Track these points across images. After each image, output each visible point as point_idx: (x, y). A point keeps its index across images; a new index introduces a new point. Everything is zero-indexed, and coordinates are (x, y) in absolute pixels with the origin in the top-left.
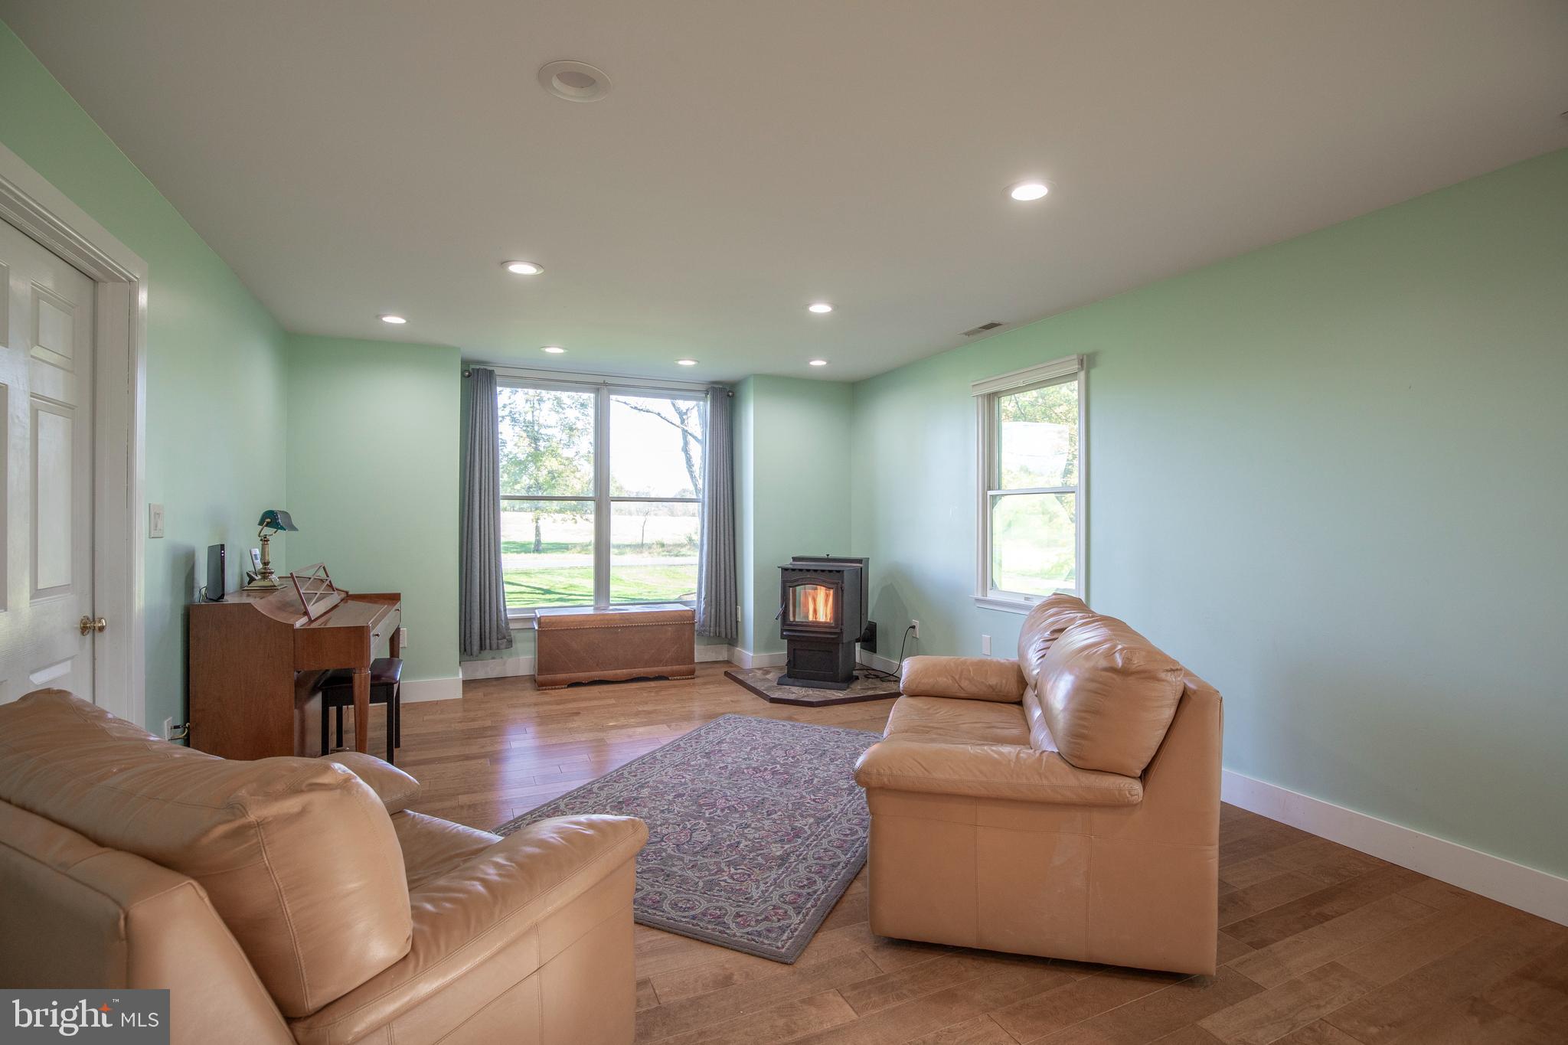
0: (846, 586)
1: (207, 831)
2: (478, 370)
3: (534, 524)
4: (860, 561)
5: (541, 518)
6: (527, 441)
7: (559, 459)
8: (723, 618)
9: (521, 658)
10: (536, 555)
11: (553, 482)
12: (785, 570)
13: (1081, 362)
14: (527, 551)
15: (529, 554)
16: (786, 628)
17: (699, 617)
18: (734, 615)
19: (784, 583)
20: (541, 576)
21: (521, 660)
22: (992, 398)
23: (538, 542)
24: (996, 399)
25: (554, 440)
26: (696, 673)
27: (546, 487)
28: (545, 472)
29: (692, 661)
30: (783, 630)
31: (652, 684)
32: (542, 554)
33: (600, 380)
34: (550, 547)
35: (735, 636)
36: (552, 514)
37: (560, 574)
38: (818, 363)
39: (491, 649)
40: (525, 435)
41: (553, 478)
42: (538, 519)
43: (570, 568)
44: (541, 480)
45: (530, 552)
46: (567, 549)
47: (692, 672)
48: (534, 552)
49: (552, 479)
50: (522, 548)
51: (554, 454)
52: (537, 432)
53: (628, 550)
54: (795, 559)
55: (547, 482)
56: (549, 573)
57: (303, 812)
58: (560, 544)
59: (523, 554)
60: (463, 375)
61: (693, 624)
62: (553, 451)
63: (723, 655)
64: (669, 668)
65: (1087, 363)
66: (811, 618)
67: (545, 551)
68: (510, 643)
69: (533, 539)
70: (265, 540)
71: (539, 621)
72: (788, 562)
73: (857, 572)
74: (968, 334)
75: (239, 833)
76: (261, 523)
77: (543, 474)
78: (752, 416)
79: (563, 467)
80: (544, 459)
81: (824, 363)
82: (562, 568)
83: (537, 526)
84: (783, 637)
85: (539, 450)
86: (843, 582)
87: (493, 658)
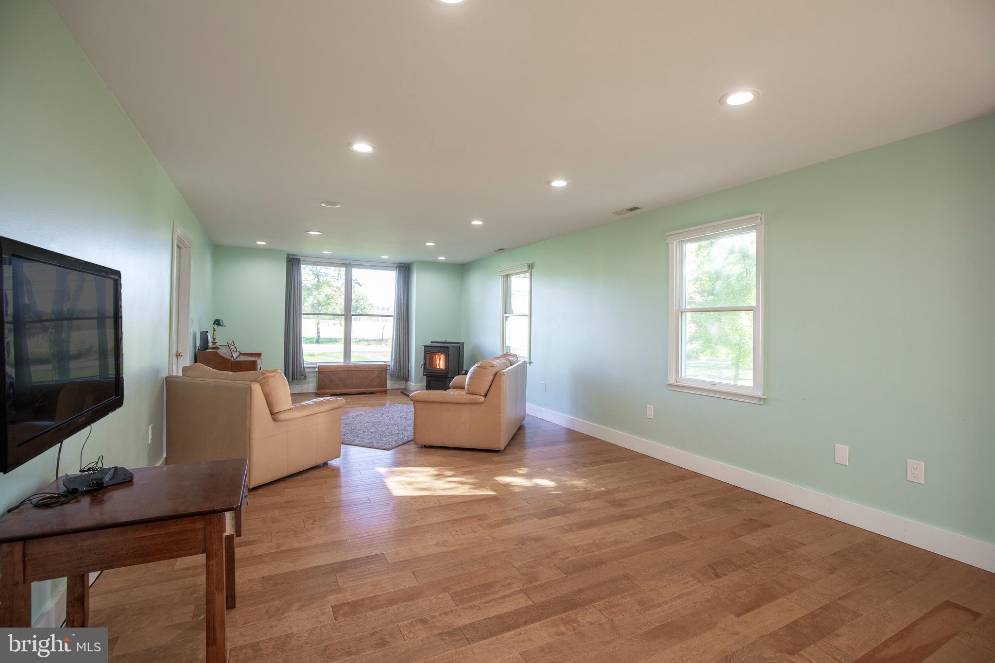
0: (450, 353)
1: (258, 378)
2: (293, 258)
3: (317, 326)
4: (459, 343)
5: (320, 322)
6: (313, 276)
7: (332, 288)
8: (402, 369)
9: (310, 384)
10: (317, 345)
11: (328, 301)
12: (425, 346)
13: (529, 266)
14: (312, 343)
15: (312, 344)
16: (425, 371)
17: (391, 368)
18: (407, 368)
19: (425, 352)
20: (320, 356)
21: (310, 385)
22: (507, 276)
23: (318, 337)
24: (509, 277)
25: (329, 276)
26: (388, 392)
27: (323, 304)
28: (323, 295)
29: (386, 386)
30: (424, 372)
31: (368, 395)
32: (321, 344)
33: (347, 262)
34: (326, 340)
35: (407, 377)
36: (327, 321)
37: (331, 356)
38: (441, 258)
39: (297, 380)
40: (311, 273)
41: (329, 299)
42: (319, 323)
43: (338, 353)
44: (321, 300)
45: (313, 343)
46: (336, 341)
47: (386, 391)
48: (316, 343)
49: (327, 300)
50: (310, 341)
51: (329, 284)
52: (319, 271)
53: (372, 342)
54: (432, 342)
55: (324, 301)
56: (324, 355)
57: (275, 376)
58: (331, 339)
59: (309, 344)
60: (287, 261)
61: (387, 370)
62: (328, 282)
63: (403, 386)
64: (376, 389)
65: (531, 267)
66: (438, 367)
67: (322, 342)
68: (305, 377)
69: (315, 336)
70: (214, 330)
71: (319, 367)
72: (429, 344)
73: (457, 348)
74: (495, 251)
75: (264, 378)
76: (214, 324)
77: (322, 298)
78: (416, 278)
79: (334, 292)
80: (322, 288)
81: (444, 258)
82: (333, 353)
83: (318, 328)
84: (424, 375)
85: (320, 282)
86: (449, 352)
87: (298, 384)
